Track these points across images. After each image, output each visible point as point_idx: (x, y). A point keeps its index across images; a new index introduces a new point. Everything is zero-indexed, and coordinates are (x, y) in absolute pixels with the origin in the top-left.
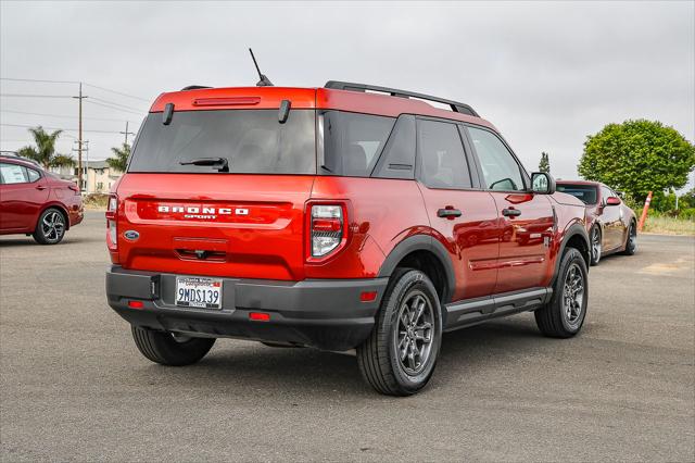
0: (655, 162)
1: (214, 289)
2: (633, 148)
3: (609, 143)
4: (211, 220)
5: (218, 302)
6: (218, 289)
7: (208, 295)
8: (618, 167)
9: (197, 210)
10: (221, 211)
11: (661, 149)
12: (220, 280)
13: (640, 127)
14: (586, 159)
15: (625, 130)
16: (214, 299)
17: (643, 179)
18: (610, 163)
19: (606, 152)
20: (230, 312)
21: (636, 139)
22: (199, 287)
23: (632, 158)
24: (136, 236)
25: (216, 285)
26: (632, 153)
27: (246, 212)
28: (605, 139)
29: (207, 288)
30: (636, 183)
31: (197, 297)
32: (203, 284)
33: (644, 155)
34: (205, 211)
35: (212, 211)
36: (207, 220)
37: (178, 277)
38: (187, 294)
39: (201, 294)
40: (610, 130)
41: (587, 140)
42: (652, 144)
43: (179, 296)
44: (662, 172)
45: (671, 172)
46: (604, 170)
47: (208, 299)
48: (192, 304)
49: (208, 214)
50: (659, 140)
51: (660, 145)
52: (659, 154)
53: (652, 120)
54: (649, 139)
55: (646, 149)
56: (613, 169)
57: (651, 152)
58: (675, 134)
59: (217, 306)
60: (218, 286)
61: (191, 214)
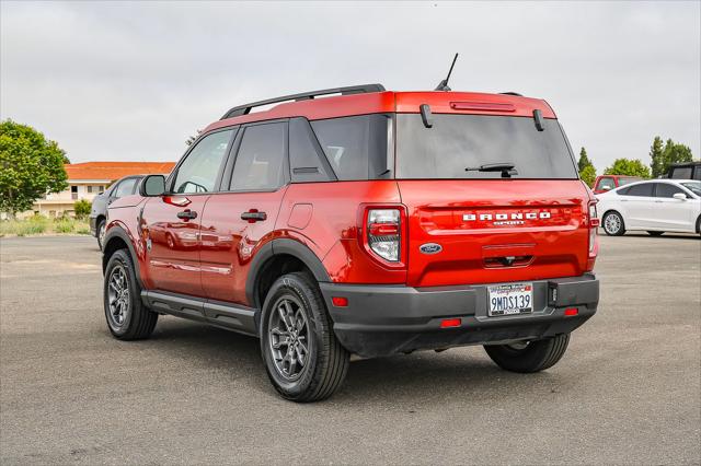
1: (525, 293)
4: (520, 226)
5: (530, 306)
6: (529, 293)
7: (520, 300)
9: (505, 217)
10: (528, 216)
12: (530, 284)
16: (526, 303)
20: (544, 313)
22: (511, 294)
24: (438, 248)
25: (527, 289)
27: (548, 215)
29: (518, 294)
31: (510, 304)
32: (515, 290)
34: (514, 216)
35: (520, 216)
36: (516, 226)
37: (489, 287)
38: (500, 303)
39: (514, 301)
43: (492, 306)
47: (520, 304)
48: (506, 312)
49: (517, 219)
59: (530, 309)
60: (529, 289)
61: (500, 221)
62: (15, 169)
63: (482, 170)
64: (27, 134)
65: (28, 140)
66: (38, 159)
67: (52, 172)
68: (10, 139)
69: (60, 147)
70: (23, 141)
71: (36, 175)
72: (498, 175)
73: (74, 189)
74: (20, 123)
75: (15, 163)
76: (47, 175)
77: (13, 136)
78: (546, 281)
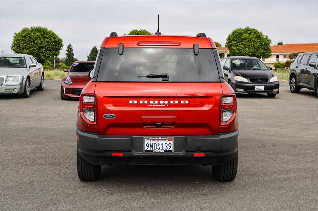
0: (46, 45)
1: (168, 142)
2: (36, 39)
3: (25, 37)
4: (166, 107)
5: (172, 149)
6: (172, 142)
8: (30, 47)
9: (156, 102)
10: (172, 102)
11: (48, 40)
12: (173, 137)
13: (38, 30)
14: (14, 43)
15: (32, 31)
16: (169, 147)
17: (42, 52)
18: (26, 45)
19: (24, 40)
20: (182, 153)
21: (37, 35)
22: (158, 142)
23: (37, 44)
24: (113, 117)
26: (36, 41)
27: (187, 102)
28: (23, 34)
29: (164, 142)
30: (39, 54)
31: (158, 147)
32: (161, 140)
33: (42, 42)
34: (162, 102)
35: (166, 102)
36: (163, 107)
37: (145, 137)
38: (151, 146)
39: (161, 146)
40: (25, 31)
41: (15, 35)
42: (44, 37)
43: (146, 147)
44: (50, 50)
45: (53, 50)
46: (24, 48)
47: (165, 147)
48: (154, 151)
49: (164, 103)
50: (47, 36)
51: (48, 38)
52: (48, 42)
53: (43, 27)
54: (43, 35)
55: (42, 40)
56: (28, 48)
57: (44, 41)
58: (53, 34)
59: (171, 151)
60: (171, 140)
61: (152, 104)
62: (249, 48)
63: (148, 77)
64: (255, 33)
65: (255, 35)
66: (258, 43)
67: (265, 49)
68: (248, 35)
69: (269, 38)
70: (253, 35)
71: (257, 51)
72: (160, 79)
73: (278, 57)
74: (253, 28)
75: (249, 45)
76: (262, 51)
77: (249, 34)
78: (184, 137)
